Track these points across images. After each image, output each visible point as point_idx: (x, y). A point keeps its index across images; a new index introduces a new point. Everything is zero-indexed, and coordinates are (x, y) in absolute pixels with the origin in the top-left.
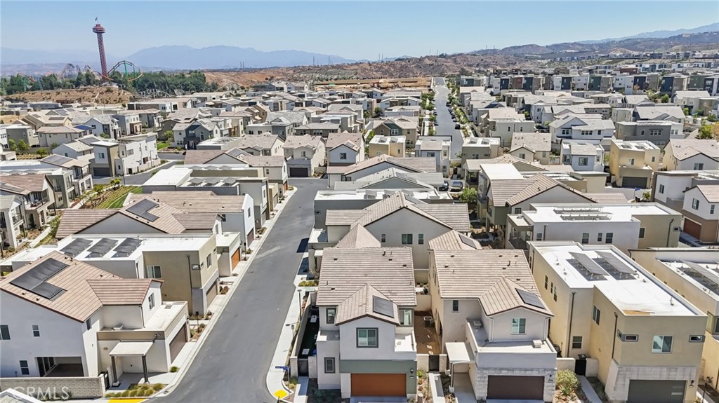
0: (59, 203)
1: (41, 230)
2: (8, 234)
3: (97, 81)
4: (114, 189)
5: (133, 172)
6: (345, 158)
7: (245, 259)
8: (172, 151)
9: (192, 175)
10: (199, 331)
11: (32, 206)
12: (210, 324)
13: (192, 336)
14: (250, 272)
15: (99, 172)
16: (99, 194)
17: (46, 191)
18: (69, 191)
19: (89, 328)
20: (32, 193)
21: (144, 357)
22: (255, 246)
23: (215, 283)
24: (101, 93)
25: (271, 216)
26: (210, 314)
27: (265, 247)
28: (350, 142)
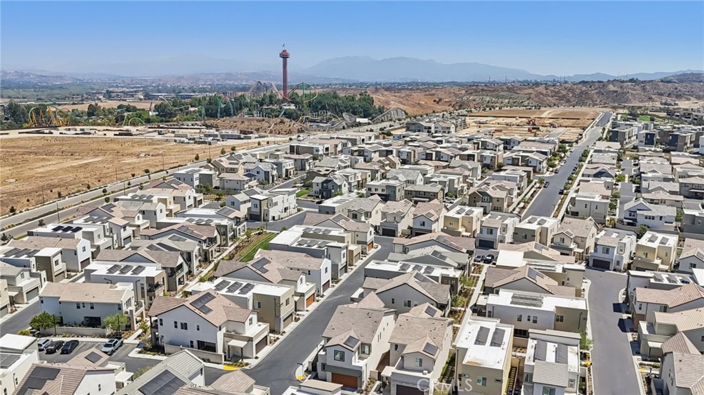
0: (224, 243)
1: (210, 263)
2: (192, 265)
3: (279, 100)
4: (259, 234)
5: (276, 219)
6: (424, 225)
7: (318, 301)
8: (310, 199)
9: (302, 236)
10: (275, 341)
11: (207, 246)
12: (282, 338)
13: (270, 343)
14: (317, 310)
15: (253, 217)
16: (248, 237)
17: (216, 237)
18: (230, 235)
19: (220, 330)
20: (208, 238)
21: (242, 349)
22: (328, 293)
23: (291, 315)
24: (276, 124)
25: (349, 270)
26: (284, 332)
27: (334, 294)
28: (432, 212)
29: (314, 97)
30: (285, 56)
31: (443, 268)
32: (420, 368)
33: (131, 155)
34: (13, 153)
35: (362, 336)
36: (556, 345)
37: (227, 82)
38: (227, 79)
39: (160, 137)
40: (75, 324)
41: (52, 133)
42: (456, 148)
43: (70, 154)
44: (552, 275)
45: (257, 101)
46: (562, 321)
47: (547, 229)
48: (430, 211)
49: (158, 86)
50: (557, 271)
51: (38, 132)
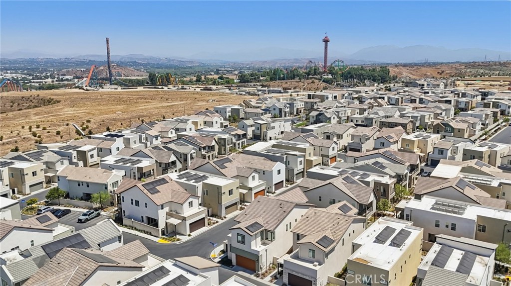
3: (321, 72)
5: (272, 139)
6: (383, 146)
9: (272, 147)
10: (214, 223)
11: (206, 153)
12: (221, 222)
13: (208, 225)
15: (256, 137)
17: (214, 145)
18: (229, 146)
19: (162, 209)
20: (207, 146)
23: (236, 204)
24: (308, 84)
26: (225, 218)
28: (393, 135)
29: (346, 69)
30: (326, 41)
31: (380, 176)
32: (313, 259)
33: (203, 100)
34: (132, 98)
35: (267, 223)
36: (464, 252)
37: (295, 64)
38: (294, 63)
39: (229, 91)
40: (76, 198)
41: (163, 88)
42: (439, 97)
43: (165, 99)
44: (485, 187)
45: (305, 73)
46: (484, 231)
47: (496, 152)
48: (391, 135)
49: (250, 67)
50: (491, 185)
51: (155, 88)
